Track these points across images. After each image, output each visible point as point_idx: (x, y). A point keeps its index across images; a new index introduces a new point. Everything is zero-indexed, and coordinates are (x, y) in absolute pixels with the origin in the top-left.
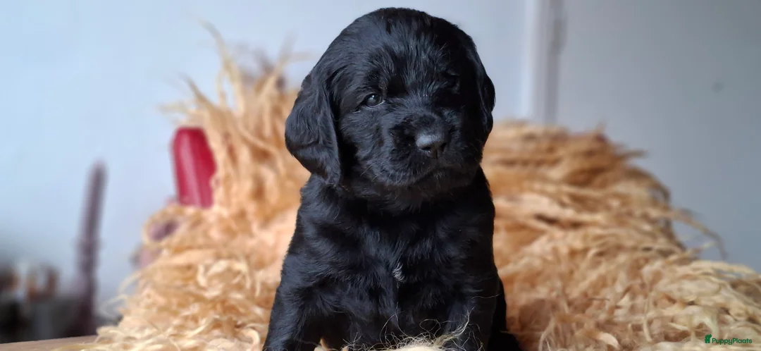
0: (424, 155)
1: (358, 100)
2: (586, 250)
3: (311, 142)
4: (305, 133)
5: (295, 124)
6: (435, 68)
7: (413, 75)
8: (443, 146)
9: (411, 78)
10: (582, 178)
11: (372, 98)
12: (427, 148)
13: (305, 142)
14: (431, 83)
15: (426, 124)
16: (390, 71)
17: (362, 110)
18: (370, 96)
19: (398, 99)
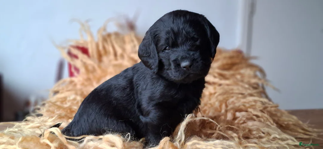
0: (184, 70)
1: (162, 48)
2: (215, 93)
3: (147, 55)
4: (145, 52)
5: (141, 48)
6: (189, 36)
7: (180, 39)
8: (190, 66)
9: (180, 40)
10: (227, 67)
11: (167, 48)
12: (184, 67)
13: (144, 55)
14: (187, 42)
15: (183, 59)
16: (172, 39)
17: (164, 52)
18: (167, 47)
19: (175, 49)
